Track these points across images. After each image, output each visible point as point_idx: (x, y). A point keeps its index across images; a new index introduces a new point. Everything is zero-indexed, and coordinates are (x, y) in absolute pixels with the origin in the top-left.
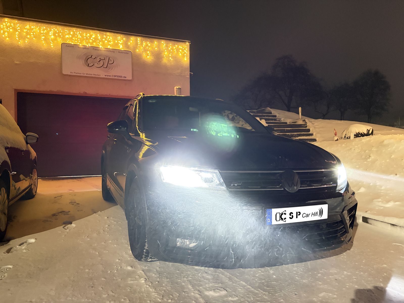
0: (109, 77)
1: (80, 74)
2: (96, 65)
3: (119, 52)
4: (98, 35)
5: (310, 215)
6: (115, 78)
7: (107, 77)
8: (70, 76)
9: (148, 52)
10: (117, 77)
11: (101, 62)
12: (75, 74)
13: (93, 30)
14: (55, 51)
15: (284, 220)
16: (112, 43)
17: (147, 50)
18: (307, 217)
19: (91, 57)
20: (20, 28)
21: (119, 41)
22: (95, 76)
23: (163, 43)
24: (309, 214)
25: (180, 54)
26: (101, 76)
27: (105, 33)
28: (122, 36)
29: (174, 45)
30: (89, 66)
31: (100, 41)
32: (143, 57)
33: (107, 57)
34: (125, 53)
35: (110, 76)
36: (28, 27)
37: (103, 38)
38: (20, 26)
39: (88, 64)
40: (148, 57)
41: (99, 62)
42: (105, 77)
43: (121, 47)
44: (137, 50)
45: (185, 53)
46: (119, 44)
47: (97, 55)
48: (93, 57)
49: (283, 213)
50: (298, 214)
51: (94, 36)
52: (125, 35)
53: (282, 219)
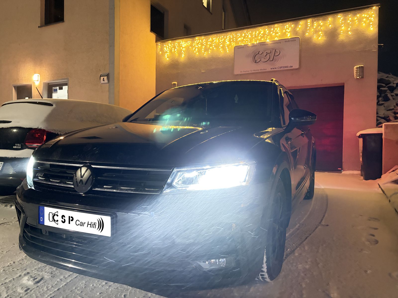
0: (275, 70)
1: (248, 71)
2: (263, 60)
3: (286, 41)
4: (266, 30)
5: (86, 225)
6: (281, 69)
7: (273, 70)
8: (241, 75)
9: (320, 33)
10: (283, 68)
11: (268, 56)
12: (244, 73)
13: (262, 26)
14: (229, 56)
15: (56, 222)
16: (279, 33)
17: (319, 31)
18: (82, 225)
19: (258, 53)
20: (206, 42)
21: (287, 30)
22: (262, 71)
23: (340, 17)
24: (84, 223)
25: (364, 25)
26: (268, 70)
27: (272, 26)
28: (290, 23)
29: (355, 15)
30: (257, 62)
31: (268, 35)
32: (314, 40)
33: (273, 49)
34: (292, 41)
35: (276, 68)
36: (211, 39)
37: (271, 31)
38: (206, 41)
39: (256, 61)
40: (320, 38)
41: (265, 56)
42: (272, 70)
43: (289, 36)
44: (307, 34)
45: (371, 21)
46: (287, 33)
47: (264, 50)
48: (260, 53)
49: (55, 214)
50: (71, 219)
51: (262, 32)
52: (294, 21)
53: (55, 221)
